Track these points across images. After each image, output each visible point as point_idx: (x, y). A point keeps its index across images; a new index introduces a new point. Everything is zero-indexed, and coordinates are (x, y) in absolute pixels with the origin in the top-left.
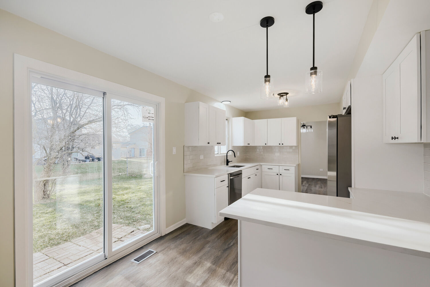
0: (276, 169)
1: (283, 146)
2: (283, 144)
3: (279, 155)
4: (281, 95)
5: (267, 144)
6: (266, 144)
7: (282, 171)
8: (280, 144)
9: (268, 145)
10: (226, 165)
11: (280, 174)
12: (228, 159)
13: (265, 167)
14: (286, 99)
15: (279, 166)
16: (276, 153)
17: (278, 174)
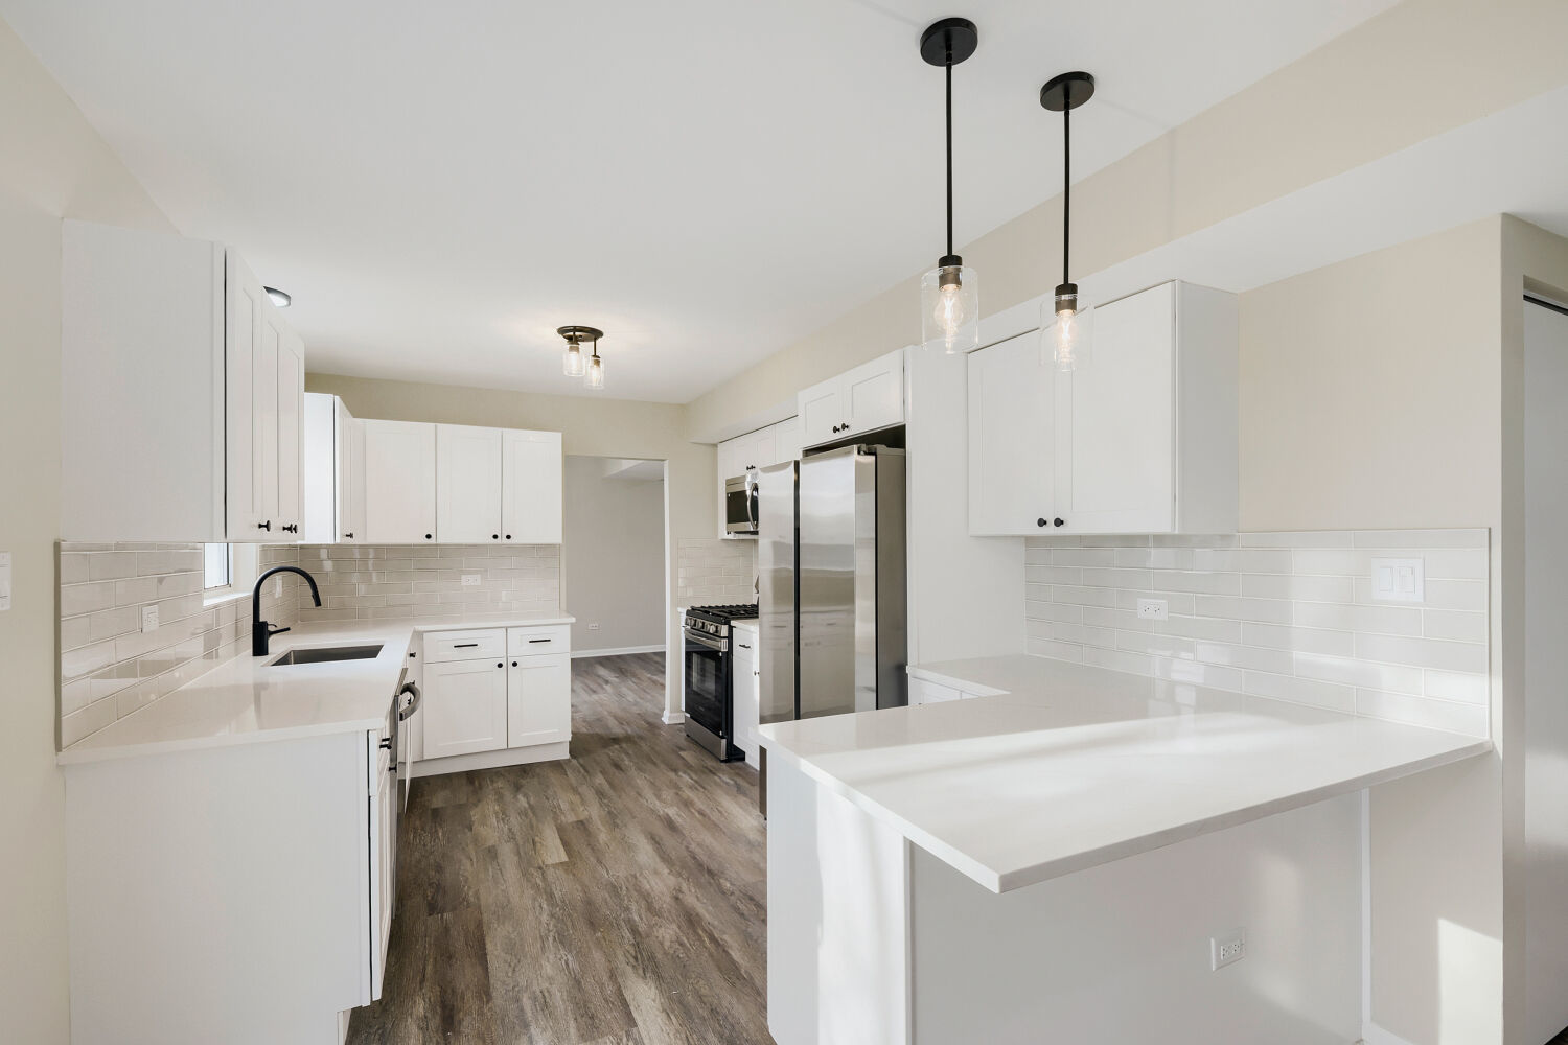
0: (492, 645)
1: (510, 547)
2: (508, 537)
3: (479, 583)
4: (575, 335)
5: (433, 536)
6: (429, 536)
7: (519, 648)
8: (495, 537)
9: (439, 542)
10: (254, 655)
11: (511, 661)
12: (261, 620)
13: (440, 641)
14: (595, 356)
15: (504, 630)
16: (463, 577)
17: (500, 665)
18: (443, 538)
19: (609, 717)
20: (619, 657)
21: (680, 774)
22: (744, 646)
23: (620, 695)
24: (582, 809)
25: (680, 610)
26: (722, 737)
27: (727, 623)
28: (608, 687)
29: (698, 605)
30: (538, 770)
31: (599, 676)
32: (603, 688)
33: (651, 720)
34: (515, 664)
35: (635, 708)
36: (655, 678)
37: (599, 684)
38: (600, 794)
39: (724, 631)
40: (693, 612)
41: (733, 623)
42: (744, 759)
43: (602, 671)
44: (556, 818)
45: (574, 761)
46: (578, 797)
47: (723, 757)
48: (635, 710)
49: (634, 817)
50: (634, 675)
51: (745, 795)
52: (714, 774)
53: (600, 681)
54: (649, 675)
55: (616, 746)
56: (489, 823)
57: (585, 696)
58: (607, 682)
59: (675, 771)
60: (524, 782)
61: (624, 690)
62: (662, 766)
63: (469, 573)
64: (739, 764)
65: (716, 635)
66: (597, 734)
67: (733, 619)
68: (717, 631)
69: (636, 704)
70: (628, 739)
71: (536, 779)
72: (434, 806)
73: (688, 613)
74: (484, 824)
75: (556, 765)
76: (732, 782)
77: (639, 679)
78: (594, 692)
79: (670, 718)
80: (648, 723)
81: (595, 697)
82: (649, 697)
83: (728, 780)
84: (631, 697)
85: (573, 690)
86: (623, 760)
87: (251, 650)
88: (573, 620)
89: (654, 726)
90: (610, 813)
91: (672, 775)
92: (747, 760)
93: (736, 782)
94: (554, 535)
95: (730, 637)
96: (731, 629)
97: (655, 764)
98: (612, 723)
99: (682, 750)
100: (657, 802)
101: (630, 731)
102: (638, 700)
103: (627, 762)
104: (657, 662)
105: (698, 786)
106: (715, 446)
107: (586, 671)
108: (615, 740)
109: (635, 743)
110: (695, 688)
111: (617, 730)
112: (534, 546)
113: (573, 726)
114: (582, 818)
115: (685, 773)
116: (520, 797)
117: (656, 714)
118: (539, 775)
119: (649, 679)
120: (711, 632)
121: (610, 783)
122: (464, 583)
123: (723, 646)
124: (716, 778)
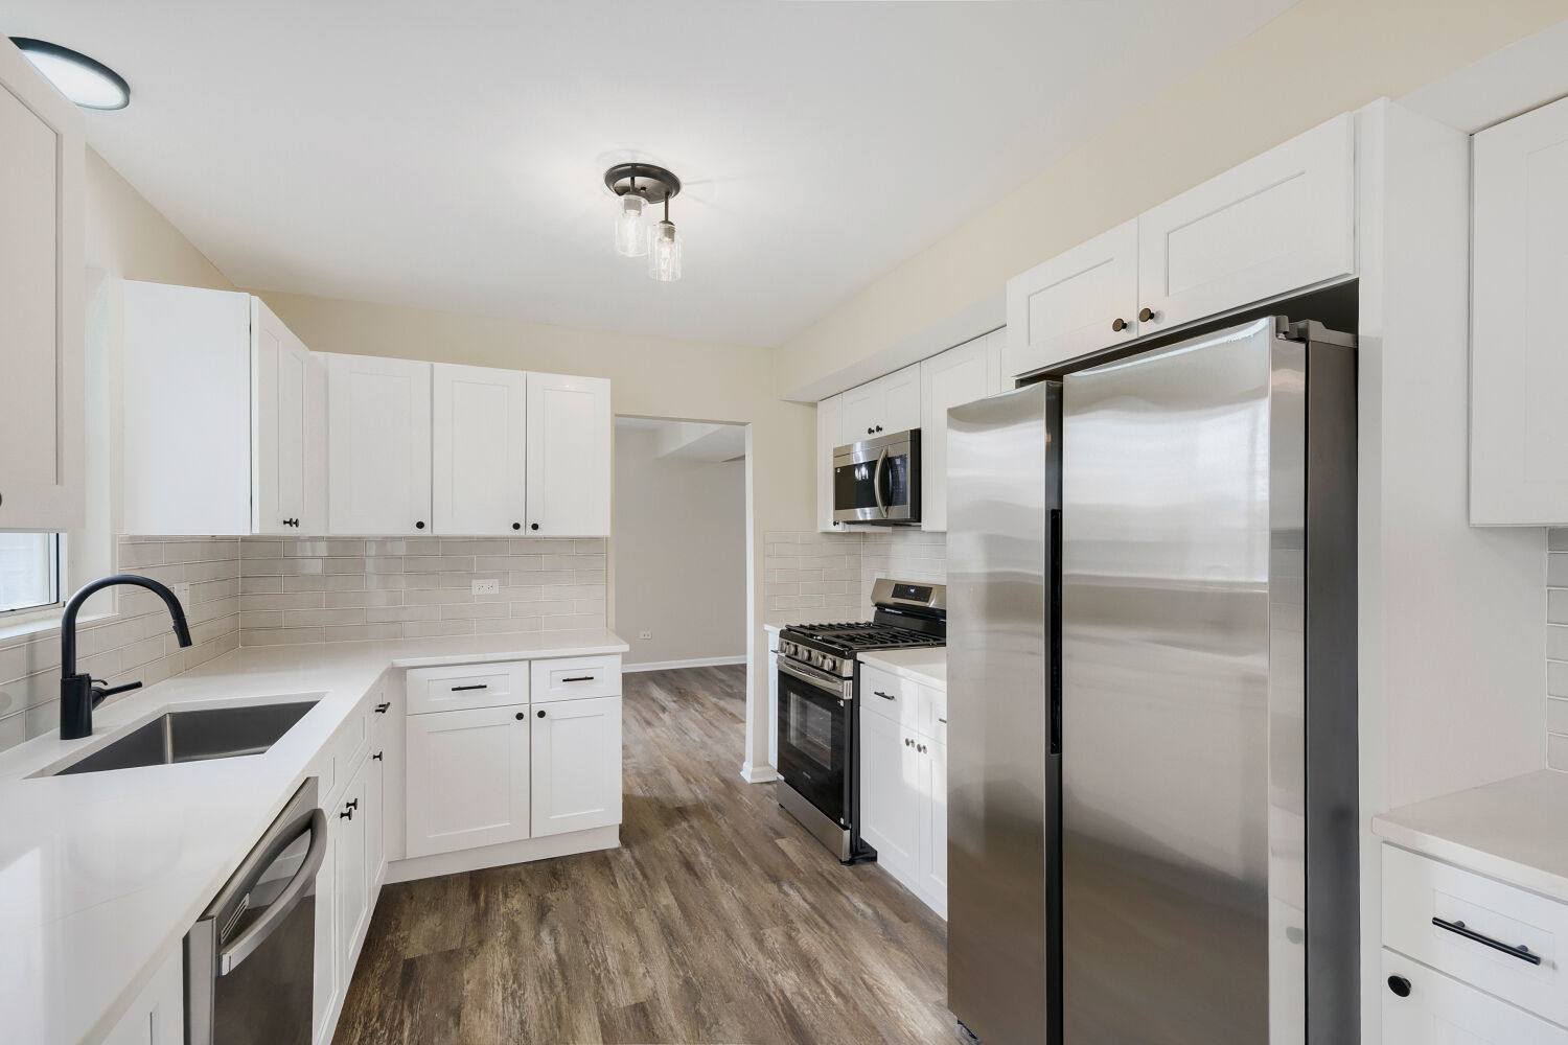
0: (508, 686)
1: (538, 540)
2: (535, 527)
3: (496, 590)
4: (634, 183)
5: (427, 524)
6: (420, 525)
7: (547, 689)
8: (516, 526)
9: (437, 532)
10: (62, 738)
11: (536, 709)
12: (79, 671)
13: (432, 684)
14: (666, 221)
15: (527, 663)
16: (474, 582)
17: (520, 716)
18: (442, 527)
19: (671, 767)
20: (675, 671)
21: (786, 887)
22: (882, 695)
23: (683, 731)
24: (641, 970)
25: (767, 627)
26: (845, 828)
27: (853, 657)
28: (665, 717)
29: (795, 623)
30: (575, 872)
31: (653, 700)
32: (660, 718)
33: (728, 775)
34: (541, 714)
35: (702, 752)
36: (722, 703)
37: (654, 712)
38: (669, 933)
39: (847, 668)
40: (788, 634)
41: (860, 656)
42: (874, 859)
43: (658, 693)
44: (599, 996)
45: (626, 854)
46: (634, 938)
47: (846, 856)
48: (702, 755)
49: (729, 999)
50: (697, 700)
51: (900, 945)
52: (838, 891)
53: (655, 707)
54: (714, 700)
55: (685, 825)
56: (489, 1004)
57: (637, 729)
58: (664, 709)
59: (776, 880)
60: (551, 897)
61: (686, 722)
62: (755, 868)
63: (480, 577)
64: (868, 867)
65: (834, 673)
66: (657, 799)
67: (861, 650)
68: (834, 667)
69: (703, 746)
70: (699, 810)
71: (570, 892)
72: (410, 954)
73: (783, 634)
74: (481, 1007)
75: (601, 861)
76: (869, 912)
77: (703, 705)
78: (649, 723)
79: (753, 775)
80: (724, 780)
81: (650, 732)
82: (718, 733)
83: (862, 906)
84: (696, 734)
85: (624, 722)
86: (696, 854)
87: (57, 730)
88: (626, 648)
89: (731, 786)
90: (687, 982)
91: (772, 888)
92: (880, 861)
93: (876, 912)
94: (597, 522)
95: (856, 679)
96: (857, 665)
97: (744, 863)
98: (675, 779)
99: (780, 835)
100: (761, 958)
101: (701, 797)
102: (706, 739)
103: (703, 859)
104: (721, 681)
105: (820, 918)
106: (814, 405)
107: (637, 692)
108: (682, 812)
109: (709, 818)
110: (794, 742)
111: (684, 793)
112: (572, 540)
113: (625, 783)
114: (643, 995)
115: (791, 885)
116: (545, 935)
117: (732, 764)
118: (575, 883)
119: (715, 704)
120: (826, 668)
121: (683, 907)
122: (475, 591)
123: (845, 691)
124: (841, 898)
